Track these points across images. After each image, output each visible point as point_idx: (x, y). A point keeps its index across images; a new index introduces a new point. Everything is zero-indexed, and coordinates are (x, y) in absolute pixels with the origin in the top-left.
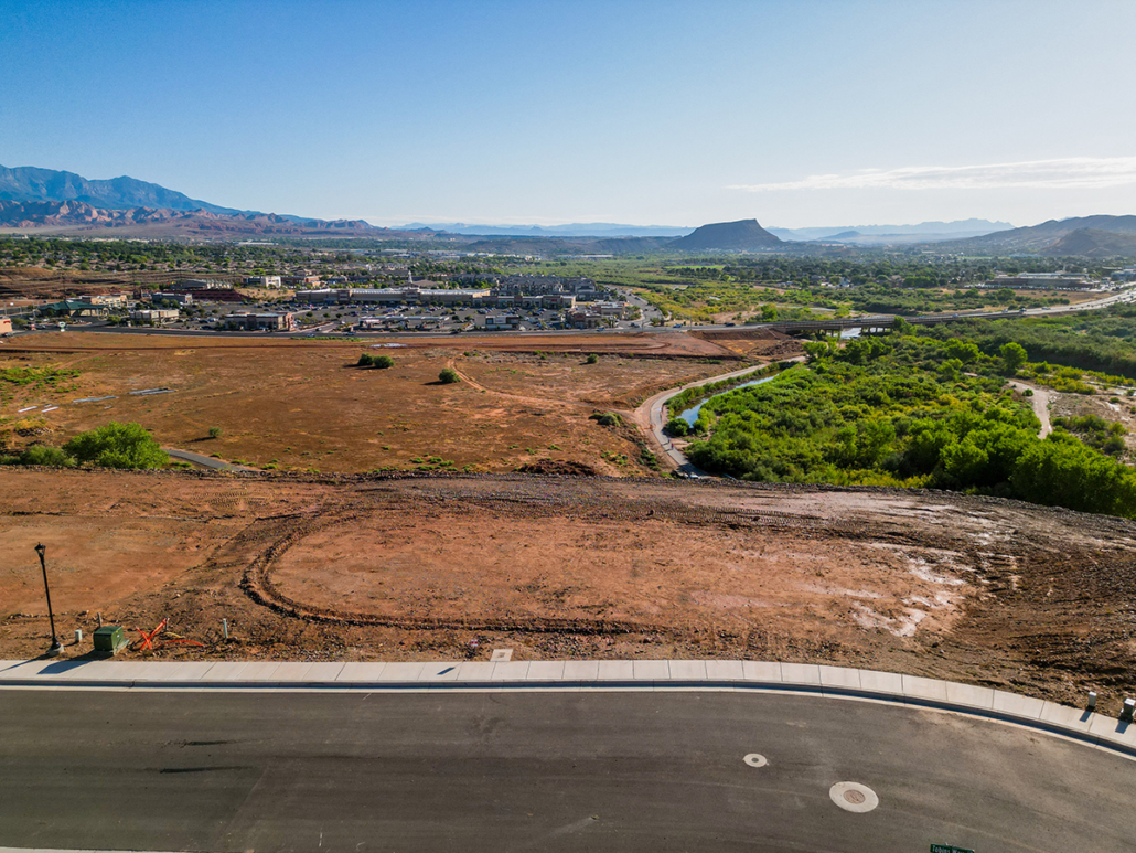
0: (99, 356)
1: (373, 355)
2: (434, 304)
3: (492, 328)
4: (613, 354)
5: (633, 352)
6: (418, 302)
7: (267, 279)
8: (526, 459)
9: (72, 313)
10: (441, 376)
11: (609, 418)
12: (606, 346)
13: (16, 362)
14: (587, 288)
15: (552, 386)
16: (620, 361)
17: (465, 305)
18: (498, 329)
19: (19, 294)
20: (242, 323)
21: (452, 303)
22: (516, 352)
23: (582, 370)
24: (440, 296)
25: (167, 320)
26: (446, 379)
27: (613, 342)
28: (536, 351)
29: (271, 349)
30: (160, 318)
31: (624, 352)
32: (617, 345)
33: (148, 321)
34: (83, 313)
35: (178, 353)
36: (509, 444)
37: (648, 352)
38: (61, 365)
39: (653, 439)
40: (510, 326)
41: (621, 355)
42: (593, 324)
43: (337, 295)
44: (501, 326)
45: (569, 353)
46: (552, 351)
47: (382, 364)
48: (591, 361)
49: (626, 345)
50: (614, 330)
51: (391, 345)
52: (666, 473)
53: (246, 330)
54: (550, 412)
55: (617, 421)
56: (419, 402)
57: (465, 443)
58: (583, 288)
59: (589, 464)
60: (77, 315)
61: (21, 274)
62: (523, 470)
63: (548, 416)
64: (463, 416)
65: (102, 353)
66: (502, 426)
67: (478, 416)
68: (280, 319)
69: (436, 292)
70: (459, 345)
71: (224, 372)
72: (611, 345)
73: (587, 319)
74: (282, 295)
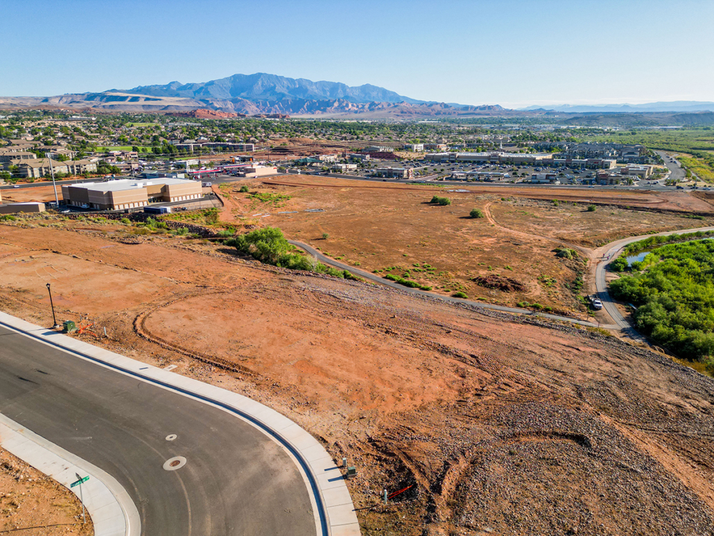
0: (306, 189)
2: (507, 164)
3: (536, 182)
4: (613, 205)
5: (632, 205)
6: (498, 162)
7: (415, 146)
8: (483, 273)
9: (308, 164)
10: (471, 213)
12: (612, 199)
14: (633, 153)
15: (544, 226)
16: (616, 211)
17: (529, 165)
18: (539, 183)
19: (292, 153)
20: (385, 174)
21: (521, 163)
22: (539, 200)
23: (578, 216)
25: (350, 170)
26: (474, 215)
27: (619, 196)
28: (553, 199)
29: (390, 190)
30: (347, 168)
31: (623, 204)
32: (622, 199)
33: (340, 170)
34: (314, 164)
35: (343, 190)
36: (480, 262)
37: (645, 206)
38: (287, 193)
39: (593, 271)
40: (548, 181)
41: (620, 207)
42: (614, 182)
43: (449, 157)
44: (541, 181)
45: (579, 203)
46: (566, 200)
47: (443, 203)
48: (590, 210)
49: (629, 199)
50: (630, 187)
51: (460, 191)
52: (582, 295)
53: (386, 177)
54: (526, 244)
56: (446, 230)
57: (453, 257)
58: (629, 153)
60: (310, 166)
61: (299, 141)
62: (474, 280)
63: (523, 246)
64: (466, 240)
65: (309, 187)
66: (486, 250)
67: (476, 242)
68: (406, 172)
69: (515, 156)
70: (503, 193)
71: (357, 202)
72: (617, 199)
73: (610, 178)
74: (420, 156)
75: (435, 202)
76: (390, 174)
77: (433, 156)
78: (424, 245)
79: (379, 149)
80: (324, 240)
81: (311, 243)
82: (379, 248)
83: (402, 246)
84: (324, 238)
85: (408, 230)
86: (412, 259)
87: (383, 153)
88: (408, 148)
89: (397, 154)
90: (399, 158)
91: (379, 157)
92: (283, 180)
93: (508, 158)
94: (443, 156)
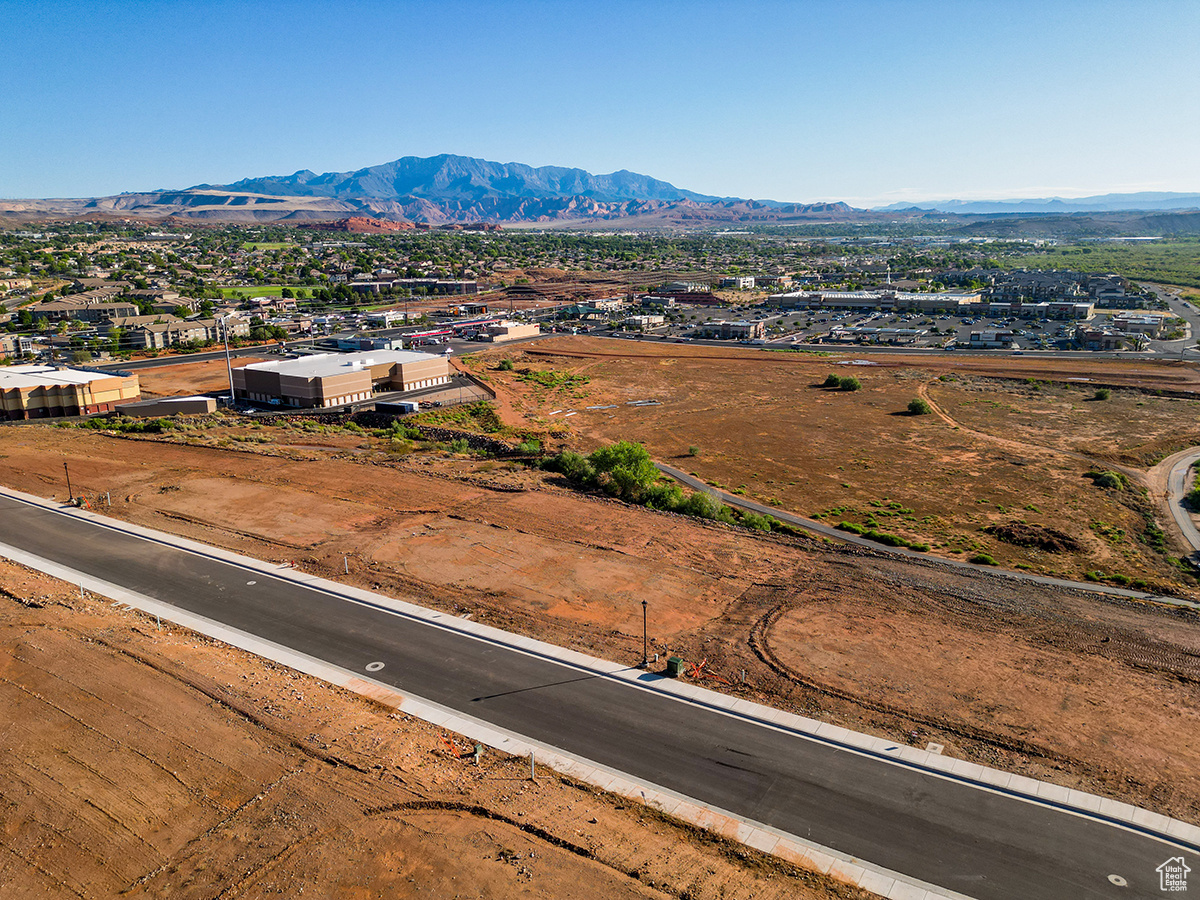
0: (602, 362)
1: (840, 375)
2: (911, 312)
3: (977, 345)
4: (1132, 388)
5: (1162, 387)
6: (894, 308)
7: (742, 280)
8: (995, 518)
9: (581, 316)
10: (910, 406)
11: (1110, 478)
12: (1125, 376)
13: (542, 364)
14: (1114, 291)
15: (1041, 428)
16: (1143, 399)
17: (949, 313)
18: (985, 347)
19: (542, 295)
20: (717, 332)
21: (933, 309)
22: (1002, 379)
23: (1086, 409)
24: (919, 302)
25: (654, 325)
26: (916, 410)
27: (1135, 372)
28: (1028, 378)
29: (742, 362)
30: (648, 324)
31: (1149, 387)
32: (1141, 377)
33: (639, 326)
34: (589, 317)
35: (663, 363)
36: (978, 497)
37: (1186, 389)
38: (576, 371)
39: (1166, 511)
40: (1000, 344)
41: (1144, 391)
42: (1112, 345)
43: (808, 300)
44: (989, 344)
45: (1072, 383)
46: (1048, 379)
47: (848, 386)
48: (1100, 397)
49: (1153, 377)
50: (1141, 355)
51: (860, 362)
52: (1174, 557)
53: (720, 338)
54: (1033, 462)
55: (1120, 484)
56: (884, 435)
57: (928, 489)
58: (1107, 291)
59: (1072, 535)
60: (585, 319)
61: (542, 274)
62: (989, 531)
63: (1031, 467)
64: (930, 457)
65: (604, 359)
66: (972, 474)
67: (946, 459)
68: (752, 329)
69: (916, 297)
70: (935, 366)
71: (701, 386)
72: (1133, 376)
73: (1105, 339)
74: (755, 297)
75: (831, 384)
76: (726, 333)
77: (781, 298)
78: (866, 467)
79: (686, 287)
80: (693, 458)
81: (676, 463)
82: (795, 473)
83: (833, 469)
84: (691, 454)
85: (820, 439)
86: (861, 492)
87: (692, 293)
88: (730, 285)
89: (720, 295)
90: (723, 302)
91: (689, 302)
92: (555, 346)
93: (911, 303)
94: (799, 299)
